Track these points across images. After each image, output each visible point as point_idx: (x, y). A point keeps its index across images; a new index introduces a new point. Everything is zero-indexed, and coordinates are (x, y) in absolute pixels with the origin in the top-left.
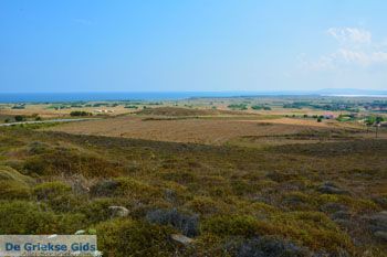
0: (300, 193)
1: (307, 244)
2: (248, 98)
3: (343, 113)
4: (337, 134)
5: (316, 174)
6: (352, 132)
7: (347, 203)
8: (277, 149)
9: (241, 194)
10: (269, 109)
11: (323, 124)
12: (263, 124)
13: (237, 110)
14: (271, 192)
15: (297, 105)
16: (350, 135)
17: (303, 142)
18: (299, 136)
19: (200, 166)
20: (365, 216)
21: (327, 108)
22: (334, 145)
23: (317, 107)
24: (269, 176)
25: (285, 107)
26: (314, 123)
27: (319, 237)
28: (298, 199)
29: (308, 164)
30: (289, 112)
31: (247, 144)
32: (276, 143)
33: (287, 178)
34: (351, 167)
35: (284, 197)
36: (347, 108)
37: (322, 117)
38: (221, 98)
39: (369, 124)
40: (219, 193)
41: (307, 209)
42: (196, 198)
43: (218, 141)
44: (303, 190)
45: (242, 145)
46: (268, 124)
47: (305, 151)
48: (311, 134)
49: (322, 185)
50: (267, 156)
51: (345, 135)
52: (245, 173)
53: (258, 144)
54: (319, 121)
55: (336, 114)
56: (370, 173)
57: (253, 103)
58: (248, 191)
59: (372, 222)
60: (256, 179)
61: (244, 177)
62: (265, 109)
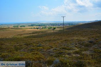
0: (33, 48)
1: (34, 60)
2: (19, 24)
3: (43, 27)
4: (42, 32)
5: (37, 42)
6: (46, 31)
7: (44, 48)
8: (28, 37)
9: (17, 50)
10: (25, 27)
11: (39, 30)
12: (23, 31)
13: (16, 27)
14: (25, 49)
15: (32, 25)
16: (45, 32)
18: (33, 33)
19: (5, 44)
20: (48, 51)
21: (39, 26)
22: (41, 35)
23: (37, 26)
24: (25, 44)
25: (29, 26)
26: (36, 30)
27: (37, 58)
28: (32, 49)
29: (36, 40)
30: (30, 27)
32: (27, 35)
33: (30, 44)
34: (45, 40)
35: (29, 49)
36: (44, 25)
37: (38, 28)
38: (11, 24)
39: (49, 29)
40: (11, 51)
41: (35, 51)
43: (11, 36)
45: (18, 37)
46: (25, 31)
47: (34, 37)
48: (36, 32)
49: (38, 45)
50: (25, 39)
51: (44, 32)
52: (18, 44)
53: (22, 36)
54: (38, 29)
55: (42, 27)
56: (49, 40)
57: (20, 25)
58: (19, 49)
60: (21, 46)
61: (18, 46)
62: (24, 27)
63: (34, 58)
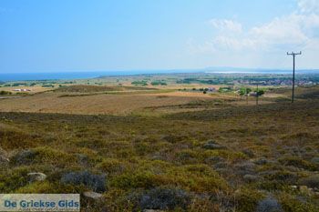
0: (190, 151)
1: (193, 189)
2: (149, 76)
4: (219, 103)
5: (203, 135)
6: (230, 101)
7: (225, 156)
8: (172, 117)
9: (143, 154)
10: (166, 84)
11: (207, 95)
12: (160, 97)
13: (139, 86)
14: (166, 151)
15: (188, 81)
16: (228, 103)
17: (192, 110)
18: (189, 105)
19: (109, 133)
20: (238, 164)
21: (210, 82)
22: (216, 111)
23: (203, 82)
24: (165, 138)
25: (178, 82)
26: (200, 95)
27: (203, 184)
28: (188, 156)
29: (197, 127)
30: (181, 86)
31: (148, 114)
32: (171, 111)
33: (180, 139)
34: (229, 128)
35: (177, 154)
36: (225, 82)
37: (207, 90)
38: (126, 77)
39: (242, 94)
40: (125, 155)
41: (195, 162)
42: (105, 161)
43: (124, 112)
44: (192, 148)
45: (144, 114)
46: (165, 97)
47: (194, 117)
48: (199, 103)
49: (206, 143)
50: (165, 122)
51: (224, 103)
52: (146, 137)
53: (157, 114)
54: (205, 93)
55: (217, 87)
56: (243, 131)
57: (153, 80)
58: (149, 152)
59: (242, 168)
60: (155, 141)
61: (145, 141)
62: (163, 84)
63: (196, 185)
